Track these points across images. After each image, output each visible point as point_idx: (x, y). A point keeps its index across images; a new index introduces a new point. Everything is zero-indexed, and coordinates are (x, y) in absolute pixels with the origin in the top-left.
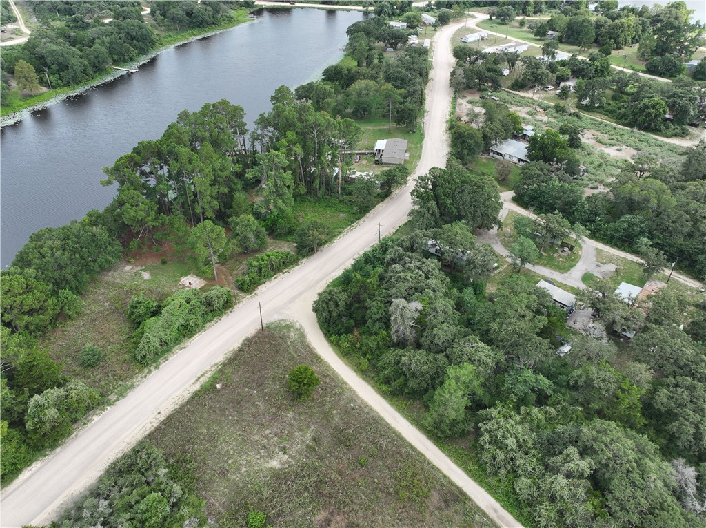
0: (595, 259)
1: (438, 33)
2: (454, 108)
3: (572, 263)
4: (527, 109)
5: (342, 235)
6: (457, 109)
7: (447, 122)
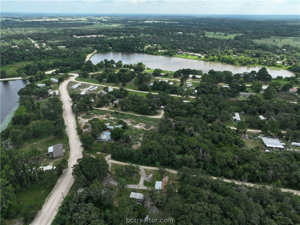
0: (145, 174)
1: (60, 86)
2: (77, 122)
3: (139, 179)
4: (105, 116)
5: (45, 203)
6: (79, 122)
7: (76, 129)
